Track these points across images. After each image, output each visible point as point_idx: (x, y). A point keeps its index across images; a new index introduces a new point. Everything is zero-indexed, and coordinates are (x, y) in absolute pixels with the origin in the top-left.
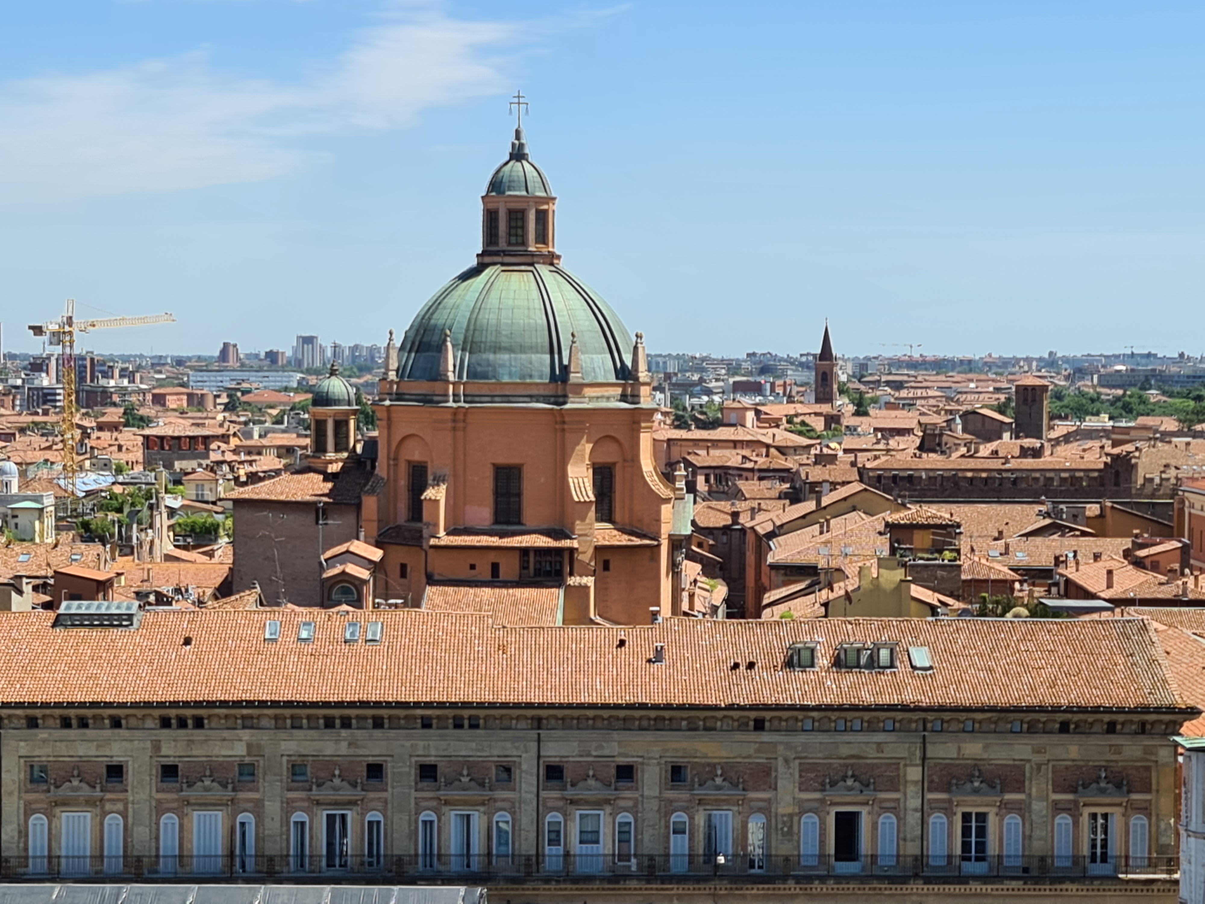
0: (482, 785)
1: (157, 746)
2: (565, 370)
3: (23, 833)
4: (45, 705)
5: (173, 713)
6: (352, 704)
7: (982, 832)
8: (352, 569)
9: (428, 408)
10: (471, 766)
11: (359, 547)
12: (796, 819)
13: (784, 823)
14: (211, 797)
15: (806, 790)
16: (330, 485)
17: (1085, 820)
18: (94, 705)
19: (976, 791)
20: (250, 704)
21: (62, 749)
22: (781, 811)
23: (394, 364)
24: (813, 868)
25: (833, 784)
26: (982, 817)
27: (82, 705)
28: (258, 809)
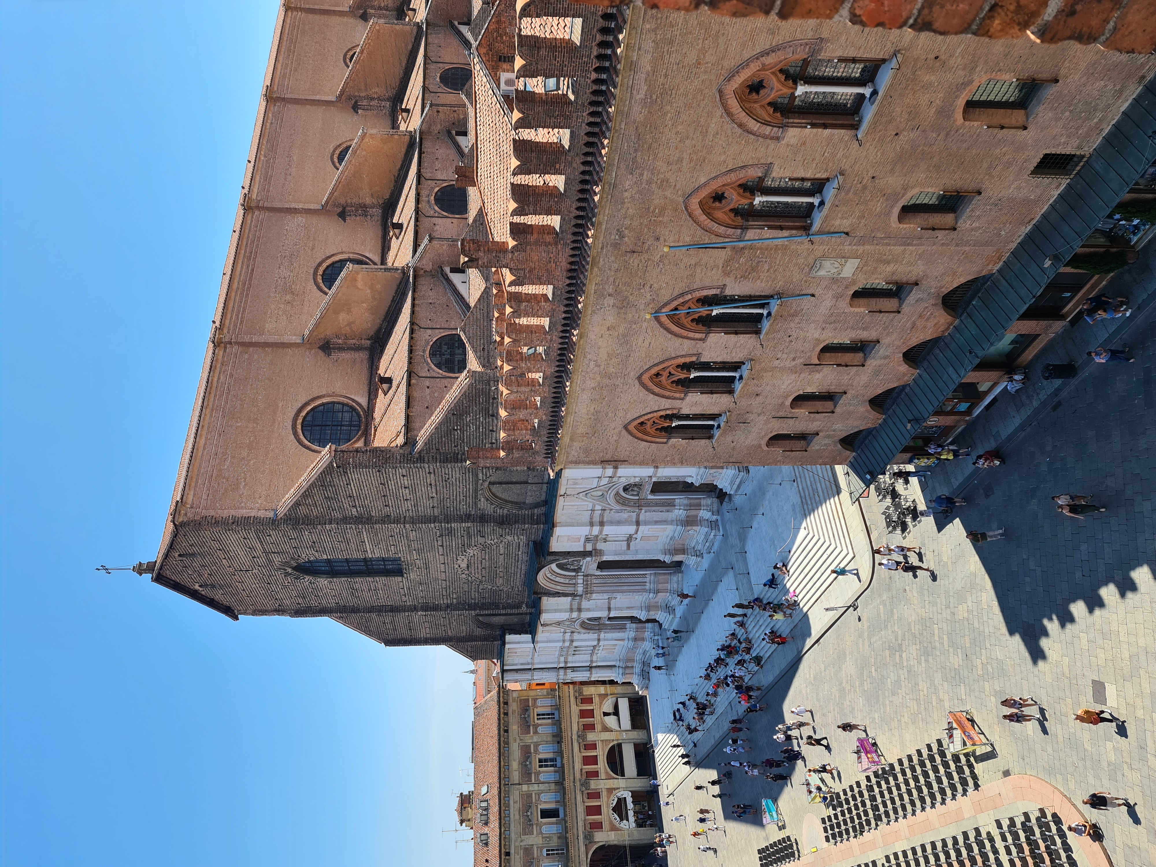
7: (546, 760)
12: (544, 836)
13: (546, 840)
15: (533, 832)
17: (539, 722)
19: (530, 763)
22: (541, 842)
24: (562, 827)
25: (530, 821)
26: (540, 761)
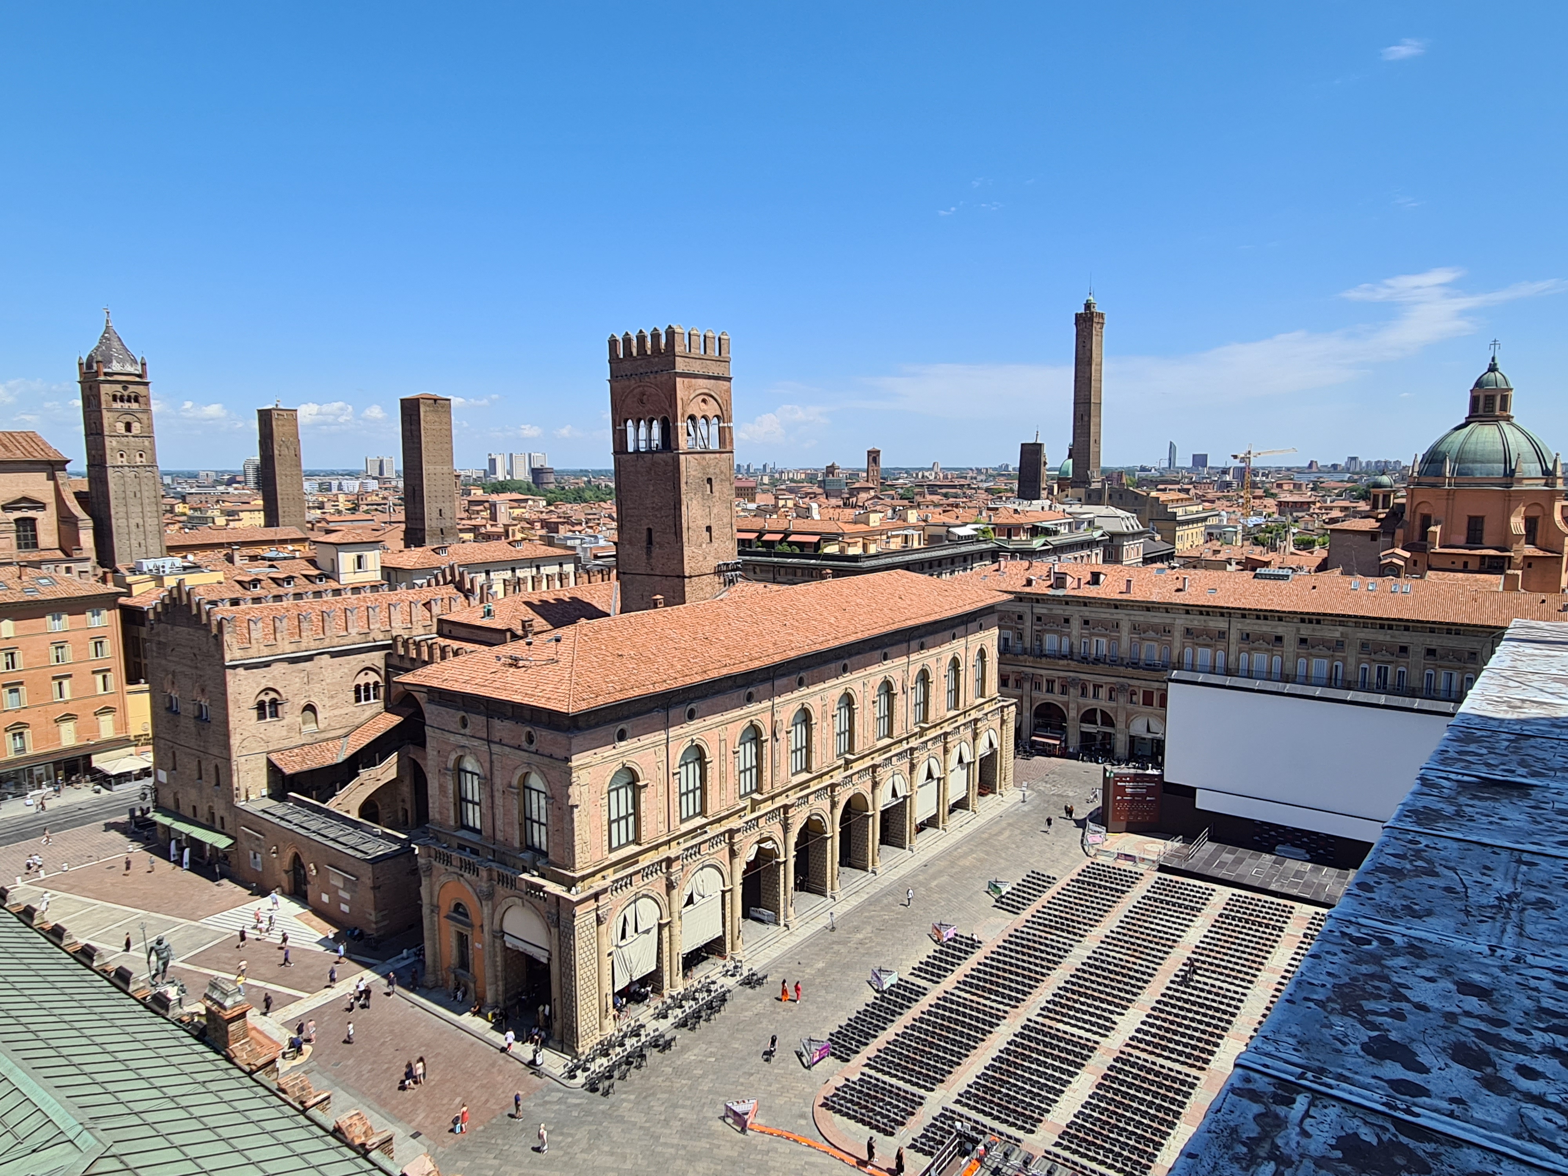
0: (1460, 660)
1: (1298, 630)
2: (1513, 472)
3: (1238, 659)
4: (1250, 609)
5: (1307, 617)
6: (1394, 620)
8: (1395, 561)
9: (1434, 489)
10: (1454, 651)
11: (1398, 551)
14: (1322, 653)
16: (1378, 524)
18: (1271, 611)
20: (1343, 616)
21: (1256, 627)
23: (1416, 469)
27: (1266, 611)
28: (1344, 660)
